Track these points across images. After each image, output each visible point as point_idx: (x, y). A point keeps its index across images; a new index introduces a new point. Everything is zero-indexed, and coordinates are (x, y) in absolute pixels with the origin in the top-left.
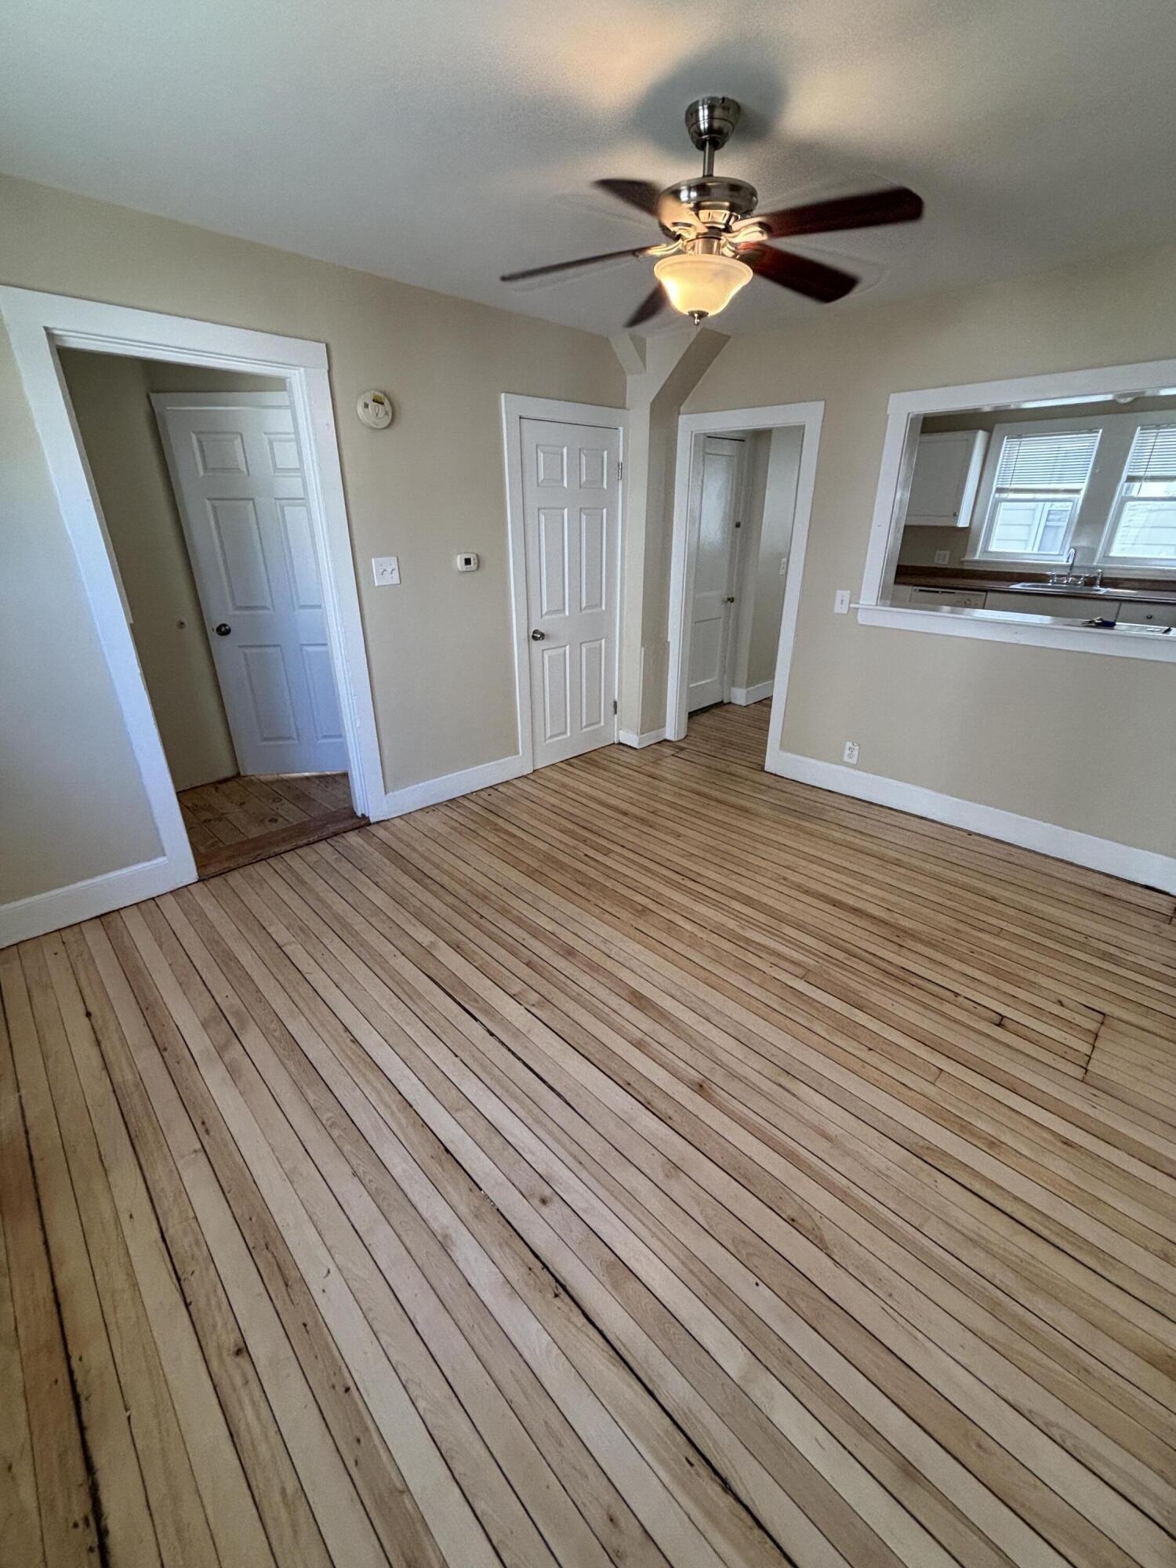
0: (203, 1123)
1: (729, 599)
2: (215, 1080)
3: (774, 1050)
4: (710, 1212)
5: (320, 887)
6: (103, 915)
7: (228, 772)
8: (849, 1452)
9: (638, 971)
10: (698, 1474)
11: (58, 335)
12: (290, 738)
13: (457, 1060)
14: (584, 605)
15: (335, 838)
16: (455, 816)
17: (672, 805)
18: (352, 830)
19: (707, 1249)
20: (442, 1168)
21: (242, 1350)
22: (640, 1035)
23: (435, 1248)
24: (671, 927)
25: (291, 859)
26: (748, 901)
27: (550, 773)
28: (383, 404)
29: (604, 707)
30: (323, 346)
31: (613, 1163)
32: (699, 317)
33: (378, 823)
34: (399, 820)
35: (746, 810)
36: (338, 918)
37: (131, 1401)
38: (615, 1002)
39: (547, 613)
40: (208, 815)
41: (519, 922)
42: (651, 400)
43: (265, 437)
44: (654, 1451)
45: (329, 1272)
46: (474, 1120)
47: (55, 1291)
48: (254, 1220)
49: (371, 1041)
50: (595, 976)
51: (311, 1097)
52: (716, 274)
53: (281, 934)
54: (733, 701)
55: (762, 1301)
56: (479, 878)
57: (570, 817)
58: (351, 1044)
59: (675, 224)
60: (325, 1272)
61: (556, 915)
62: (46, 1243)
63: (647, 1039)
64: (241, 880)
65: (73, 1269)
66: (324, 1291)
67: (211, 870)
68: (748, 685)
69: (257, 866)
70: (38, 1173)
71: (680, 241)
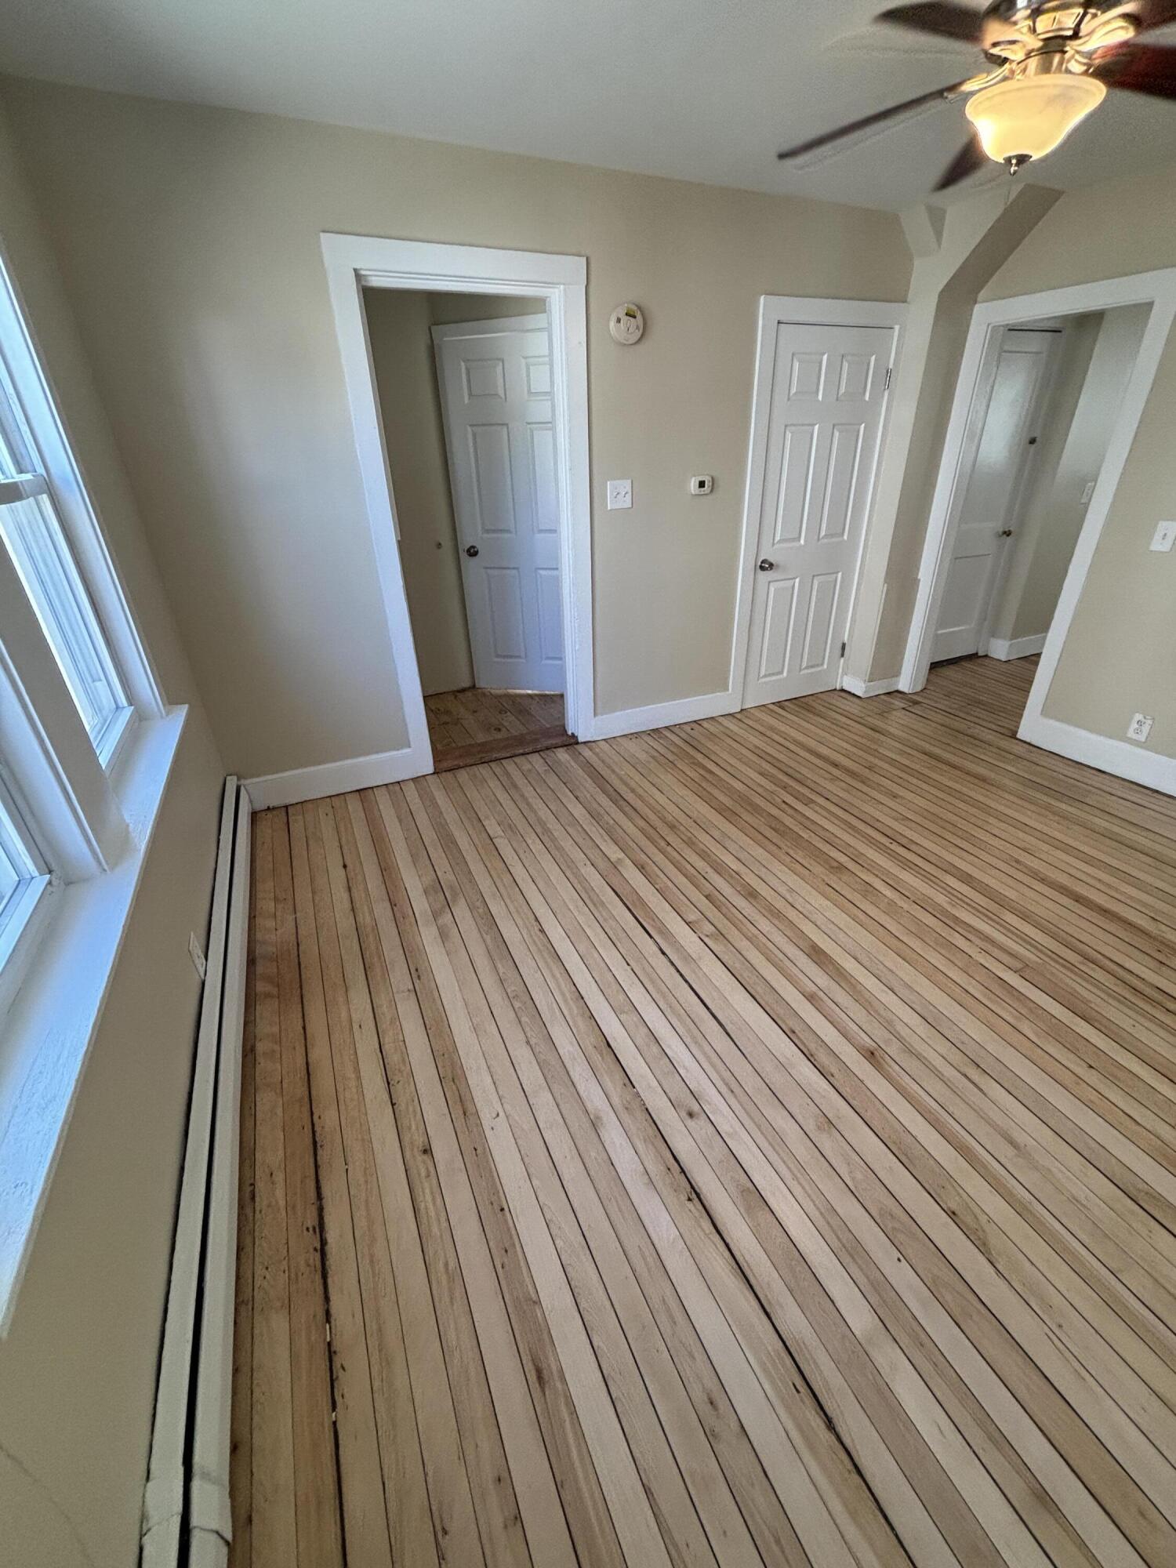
0: (417, 970)
1: (1005, 533)
2: (428, 935)
3: (965, 1038)
4: (859, 1176)
5: (528, 792)
6: (361, 790)
7: (466, 684)
8: (974, 1452)
9: (823, 927)
10: (802, 1400)
11: (364, 275)
12: (519, 657)
13: (628, 968)
14: (823, 533)
15: (547, 752)
16: (656, 745)
17: (892, 762)
18: (562, 746)
19: (849, 1209)
20: (603, 1059)
21: (427, 1151)
22: (814, 989)
23: (588, 1125)
24: (868, 890)
25: (509, 765)
26: (967, 879)
27: (758, 714)
28: (635, 317)
29: (830, 649)
30: (585, 258)
31: (763, 1099)
32: (1018, 164)
33: (585, 743)
34: (603, 742)
35: (984, 780)
36: (539, 820)
37: (349, 1159)
38: (792, 951)
39: (779, 542)
40: (445, 718)
41: (704, 855)
42: (940, 287)
43: (523, 361)
44: (762, 1365)
45: (498, 1115)
46: (636, 1026)
47: (307, 1063)
48: (446, 1056)
49: (556, 934)
50: (776, 922)
51: (501, 970)
52: (1051, 101)
53: (493, 828)
54: (989, 655)
55: (901, 1276)
56: (671, 808)
57: (774, 762)
58: (539, 933)
59: (995, 45)
60: (494, 1116)
61: (743, 856)
62: (304, 1028)
63: (821, 994)
64: (467, 777)
65: (320, 1053)
66: (492, 1129)
67: (445, 765)
68: (1014, 636)
69: (480, 767)
70: (303, 977)
71: (1007, 66)
